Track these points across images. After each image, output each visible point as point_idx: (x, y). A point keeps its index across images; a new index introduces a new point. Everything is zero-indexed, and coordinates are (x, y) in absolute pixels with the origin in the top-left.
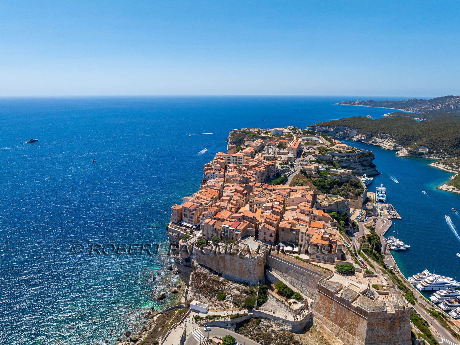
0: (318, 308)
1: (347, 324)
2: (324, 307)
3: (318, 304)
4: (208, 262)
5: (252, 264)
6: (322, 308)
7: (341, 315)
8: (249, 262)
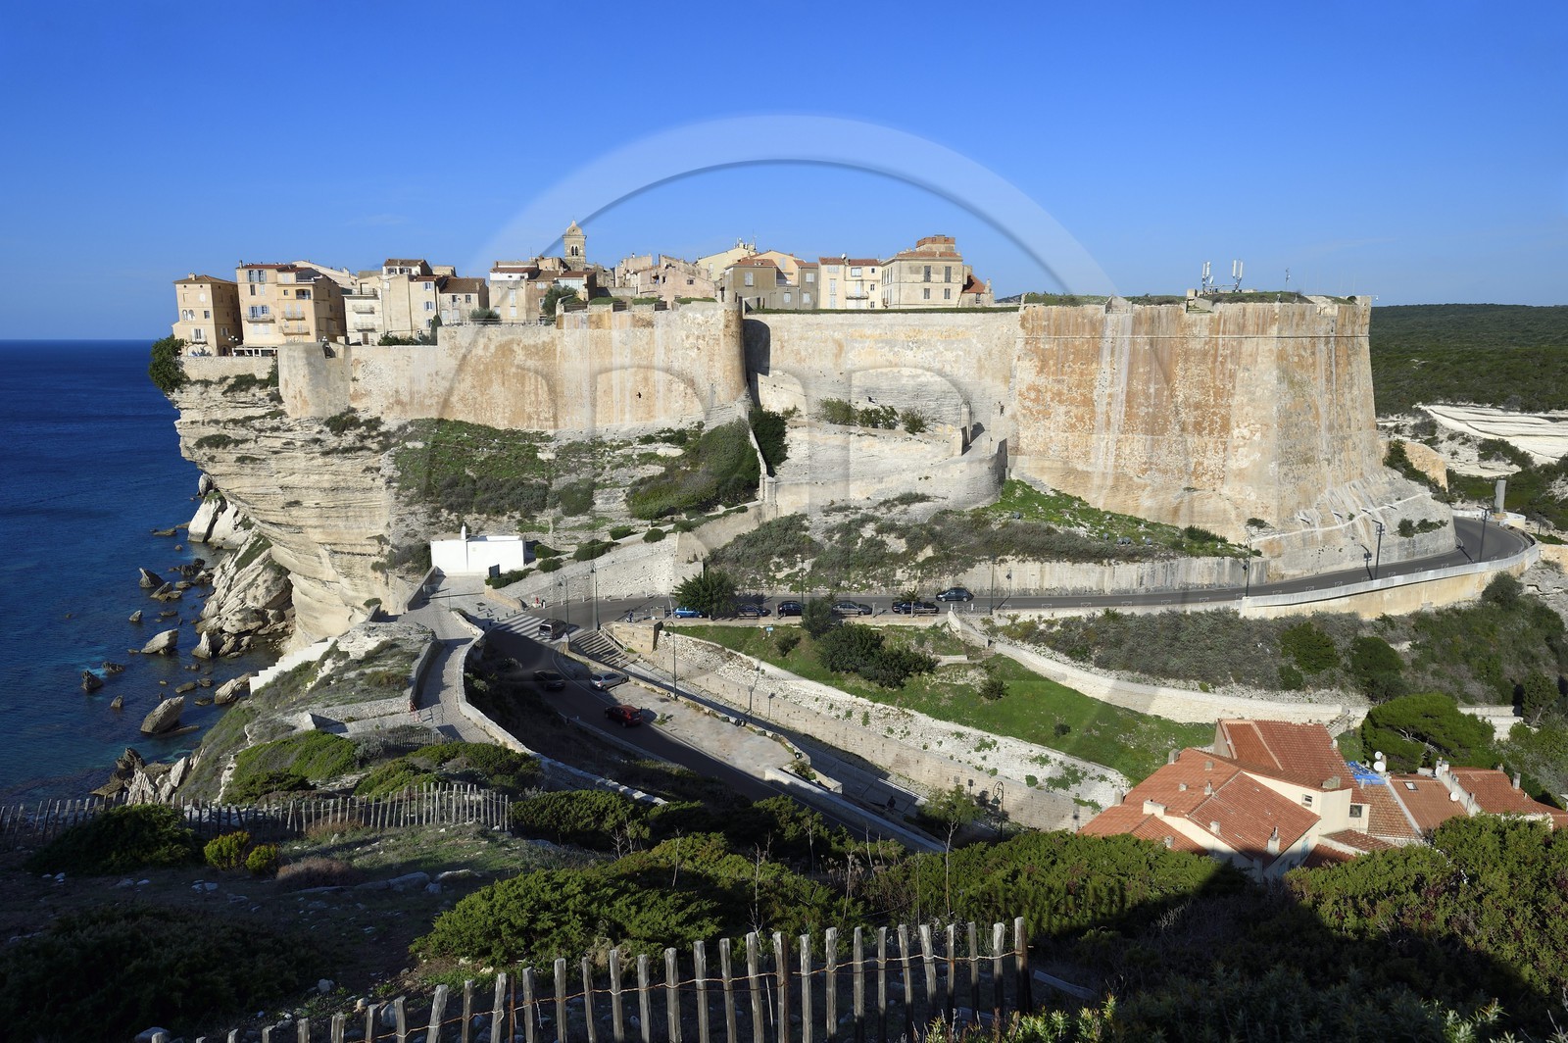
0: (1035, 408)
1: (1186, 403)
2: (1060, 394)
3: (1033, 395)
4: (462, 399)
5: (698, 337)
6: (1052, 400)
7: (1147, 382)
8: (684, 334)
